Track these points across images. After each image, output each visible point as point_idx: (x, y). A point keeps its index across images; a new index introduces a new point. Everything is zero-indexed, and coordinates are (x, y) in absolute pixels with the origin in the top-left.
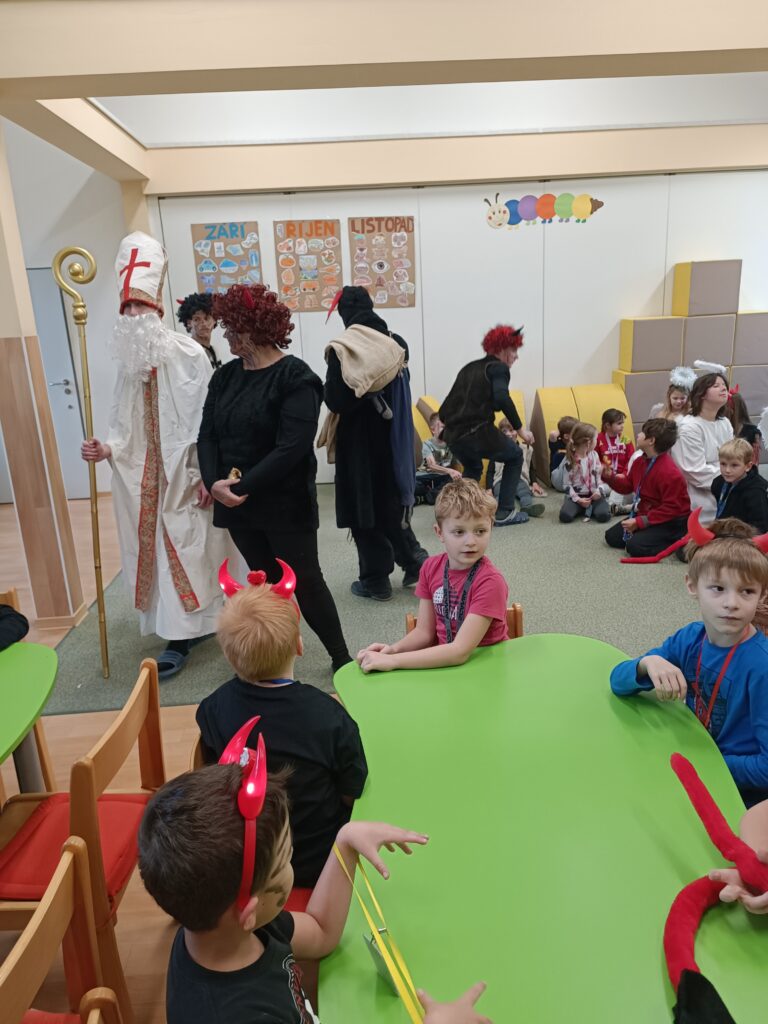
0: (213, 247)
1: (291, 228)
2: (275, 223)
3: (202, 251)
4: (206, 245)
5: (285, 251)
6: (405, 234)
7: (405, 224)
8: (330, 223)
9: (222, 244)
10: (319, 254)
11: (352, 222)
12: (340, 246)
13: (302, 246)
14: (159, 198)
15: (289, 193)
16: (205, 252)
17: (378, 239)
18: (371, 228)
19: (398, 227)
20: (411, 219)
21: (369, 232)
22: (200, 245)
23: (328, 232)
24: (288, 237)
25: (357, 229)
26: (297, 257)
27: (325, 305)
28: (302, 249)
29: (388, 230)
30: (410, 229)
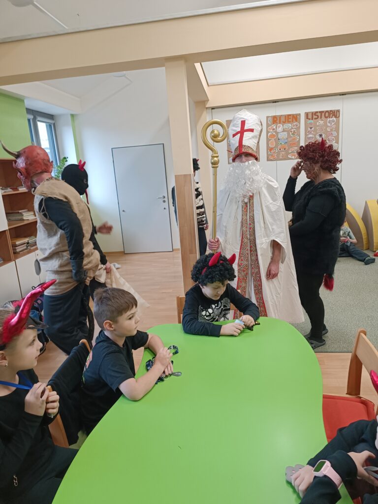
1: (275, 119)
2: (268, 117)
5: (271, 131)
6: (335, 119)
7: (335, 114)
8: (295, 116)
10: (288, 131)
11: (307, 114)
12: (300, 127)
14: (212, 109)
15: (275, 102)
17: (320, 122)
18: (316, 117)
19: (331, 115)
20: (338, 111)
21: (315, 119)
23: (294, 120)
24: (274, 123)
25: (309, 118)
26: (277, 133)
27: (290, 157)
28: (280, 129)
29: (326, 117)
30: (338, 116)
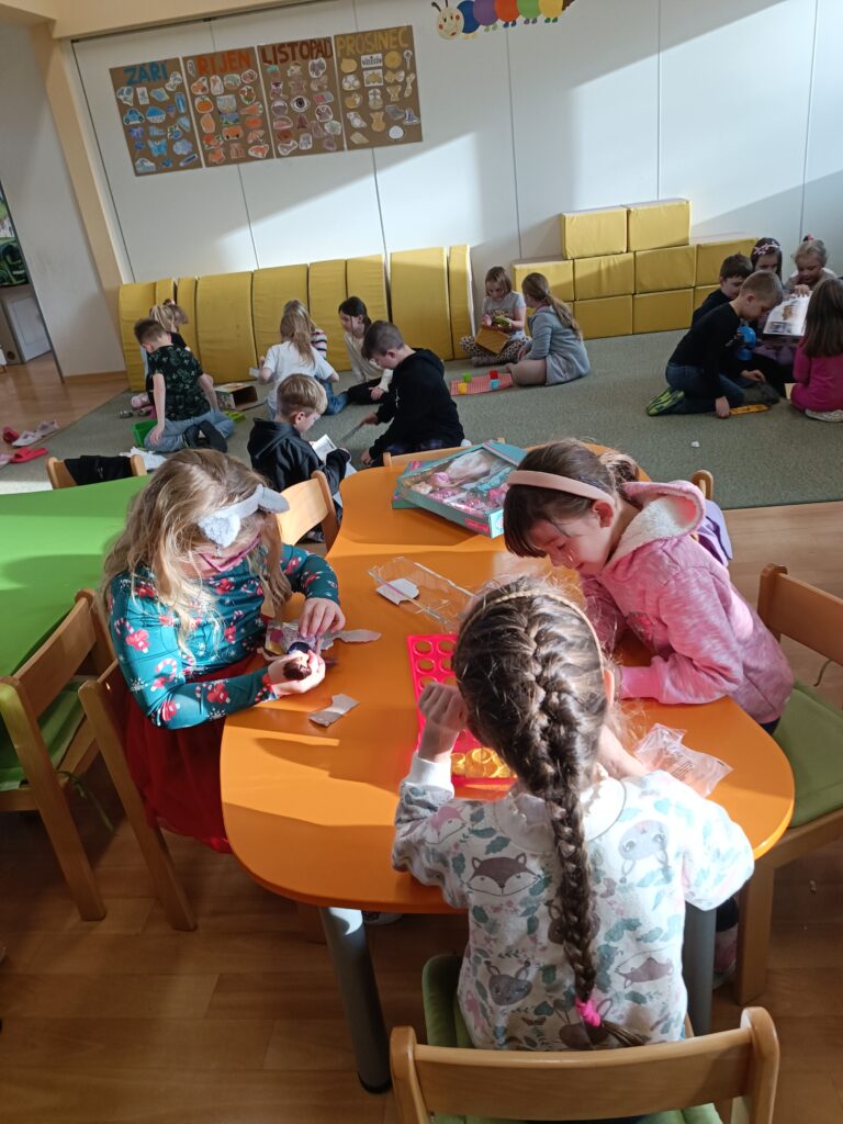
0: (135, 94)
1: (203, 64)
3: (125, 99)
4: (128, 92)
5: (200, 93)
6: (323, 61)
7: (322, 48)
8: (247, 53)
9: (145, 89)
10: (237, 93)
13: (218, 84)
14: (73, 41)
16: (129, 101)
17: (294, 70)
18: (284, 57)
19: (315, 51)
20: (328, 41)
21: (283, 61)
22: (122, 93)
23: (244, 64)
24: (201, 75)
25: (268, 58)
26: (213, 98)
27: (251, 153)
28: (217, 89)
29: (305, 57)
30: (329, 53)
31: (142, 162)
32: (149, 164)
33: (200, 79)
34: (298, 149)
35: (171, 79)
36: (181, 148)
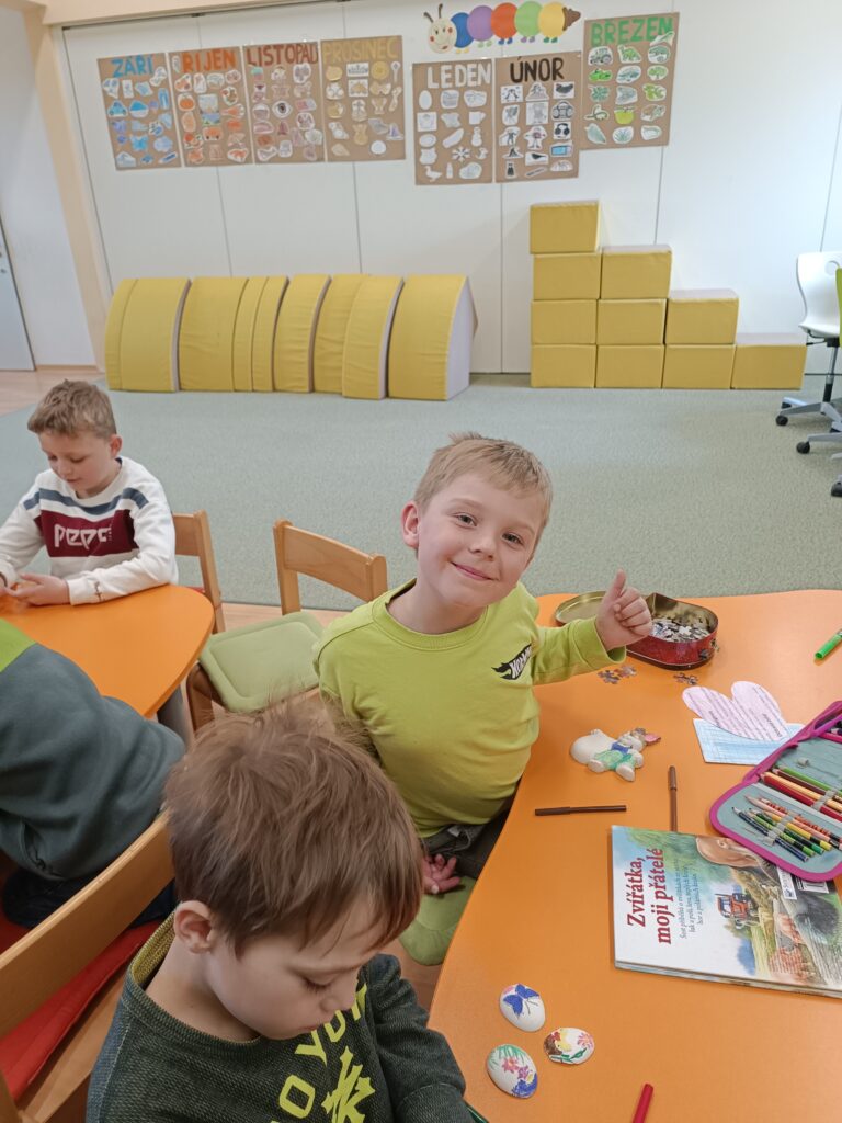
0: (121, 87)
1: (188, 60)
2: (171, 55)
3: (111, 91)
4: (114, 84)
5: (183, 90)
6: (308, 66)
7: (307, 53)
8: (229, 53)
9: (129, 82)
10: (220, 93)
13: (201, 83)
14: (64, 28)
15: (196, 15)
16: (114, 93)
17: (278, 73)
19: (300, 55)
20: (314, 45)
21: (267, 63)
22: (107, 85)
23: (229, 64)
24: (185, 72)
25: (253, 61)
26: (196, 96)
27: (231, 157)
28: (200, 87)
29: (290, 61)
30: (314, 59)
31: (123, 156)
32: (130, 158)
33: (185, 76)
34: (277, 155)
35: (156, 74)
36: (161, 145)
